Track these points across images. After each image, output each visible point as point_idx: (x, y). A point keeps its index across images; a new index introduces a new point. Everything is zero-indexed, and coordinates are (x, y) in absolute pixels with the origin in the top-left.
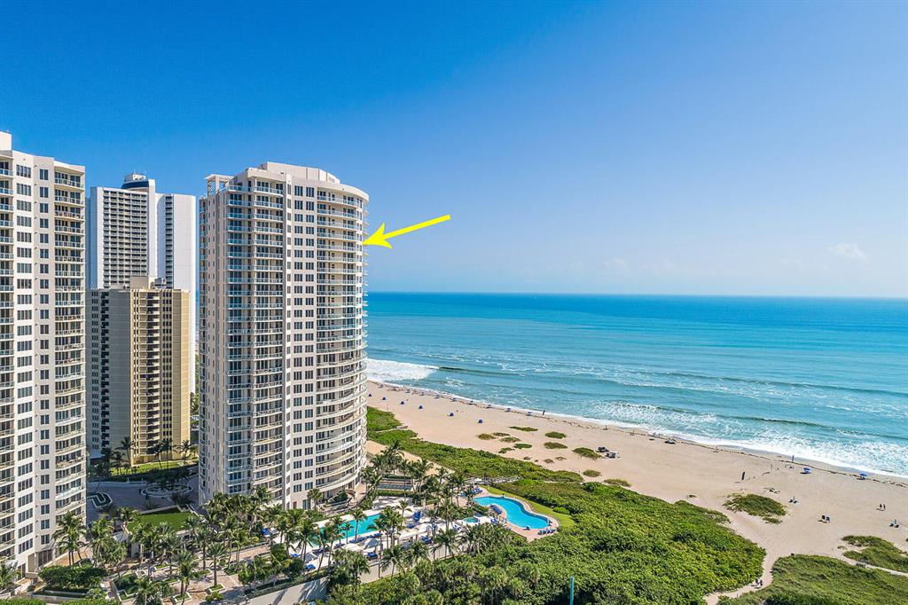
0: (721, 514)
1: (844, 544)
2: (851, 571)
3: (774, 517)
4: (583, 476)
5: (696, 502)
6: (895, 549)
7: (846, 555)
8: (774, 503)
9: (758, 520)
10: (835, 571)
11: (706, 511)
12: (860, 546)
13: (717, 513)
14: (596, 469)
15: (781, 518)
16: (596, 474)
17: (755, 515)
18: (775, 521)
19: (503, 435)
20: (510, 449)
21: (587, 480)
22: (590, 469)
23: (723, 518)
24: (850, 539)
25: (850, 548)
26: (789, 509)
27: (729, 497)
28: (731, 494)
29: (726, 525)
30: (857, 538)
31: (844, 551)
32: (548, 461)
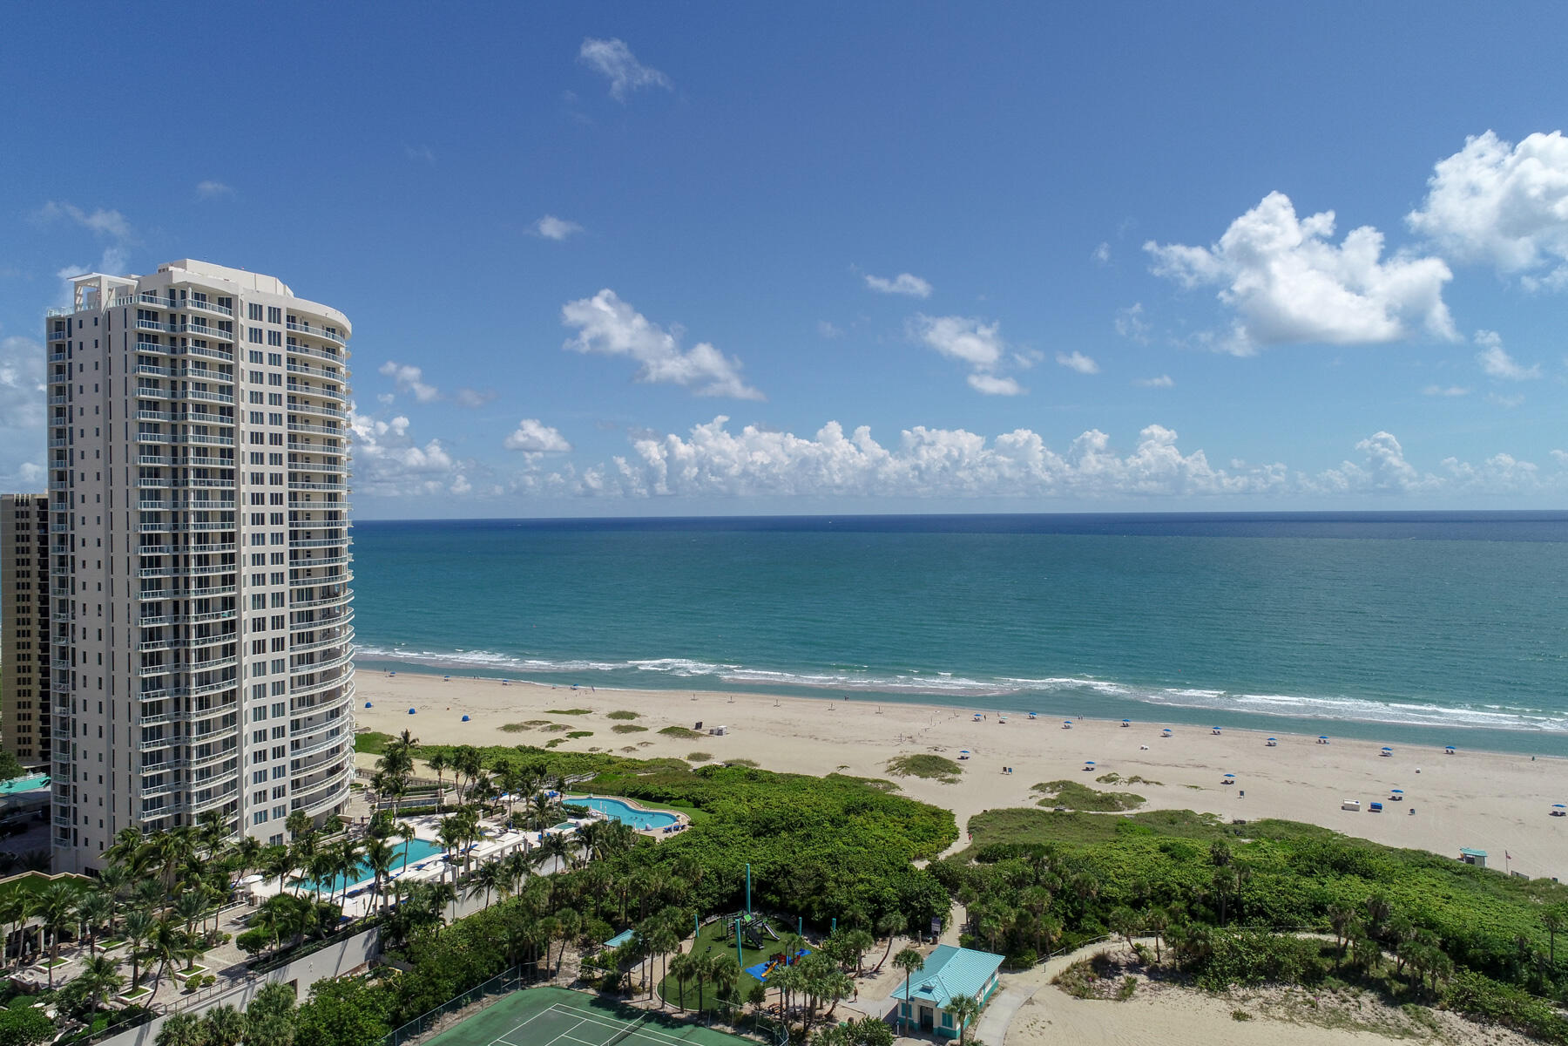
0: (887, 782)
1: (1035, 792)
2: (1051, 817)
3: (950, 776)
4: (689, 762)
5: (852, 773)
6: (1088, 790)
7: (1041, 803)
8: (945, 761)
9: (931, 782)
10: (1035, 820)
11: (868, 780)
12: (1052, 792)
13: (882, 781)
14: (703, 751)
15: (958, 777)
16: (707, 757)
17: (927, 777)
18: (951, 781)
19: (541, 723)
20: (561, 741)
21: (697, 765)
22: (696, 751)
23: (893, 786)
24: (1040, 787)
25: (1043, 796)
26: (964, 765)
27: (890, 761)
28: (891, 757)
29: (896, 793)
30: (1048, 785)
31: (1038, 800)
32: (629, 749)
